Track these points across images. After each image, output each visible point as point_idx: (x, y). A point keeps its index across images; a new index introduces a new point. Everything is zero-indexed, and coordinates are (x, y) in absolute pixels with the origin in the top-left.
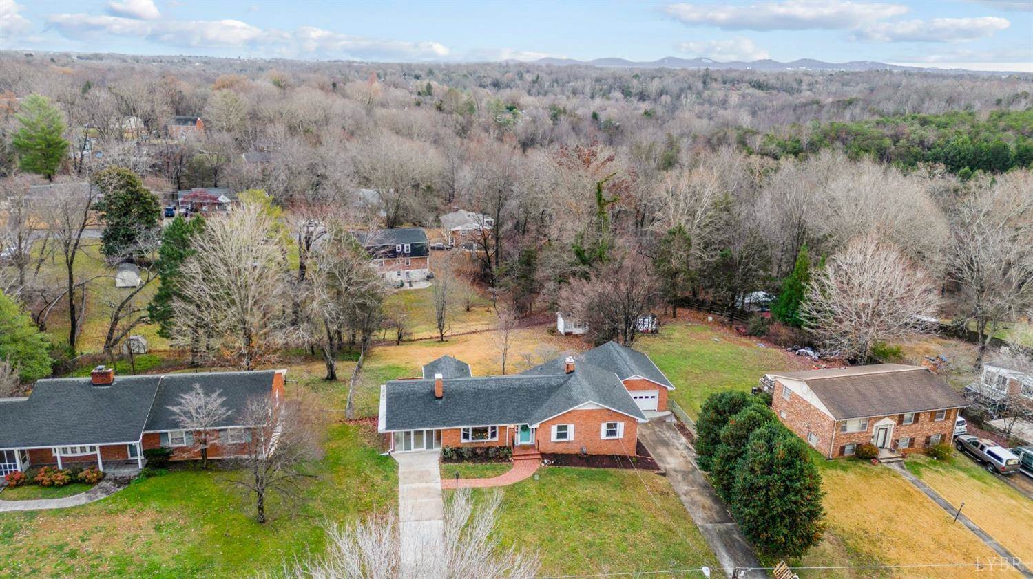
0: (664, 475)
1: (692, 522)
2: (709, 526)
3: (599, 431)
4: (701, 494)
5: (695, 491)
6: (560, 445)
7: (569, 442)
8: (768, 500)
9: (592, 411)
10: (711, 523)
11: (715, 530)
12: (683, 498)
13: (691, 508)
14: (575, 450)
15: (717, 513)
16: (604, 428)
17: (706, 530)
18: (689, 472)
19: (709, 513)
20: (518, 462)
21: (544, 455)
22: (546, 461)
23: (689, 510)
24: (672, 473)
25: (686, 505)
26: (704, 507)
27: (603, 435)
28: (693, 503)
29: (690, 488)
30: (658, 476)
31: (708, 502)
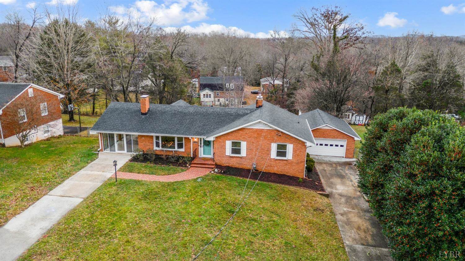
0: (327, 196)
1: (340, 240)
2: (359, 247)
3: (269, 150)
4: (360, 217)
5: (354, 213)
6: (235, 159)
7: (241, 158)
8: (430, 216)
9: (262, 130)
10: (363, 244)
11: (365, 252)
12: (339, 217)
13: (343, 227)
14: (247, 165)
15: (373, 236)
16: (274, 147)
17: (354, 250)
18: (354, 198)
19: (363, 235)
20: (193, 168)
21: (218, 166)
22: (216, 170)
23: (340, 229)
24: (337, 196)
25: (339, 224)
26: (359, 228)
27: (273, 154)
28: (348, 223)
29: (350, 210)
30: (320, 196)
31: (365, 224)
